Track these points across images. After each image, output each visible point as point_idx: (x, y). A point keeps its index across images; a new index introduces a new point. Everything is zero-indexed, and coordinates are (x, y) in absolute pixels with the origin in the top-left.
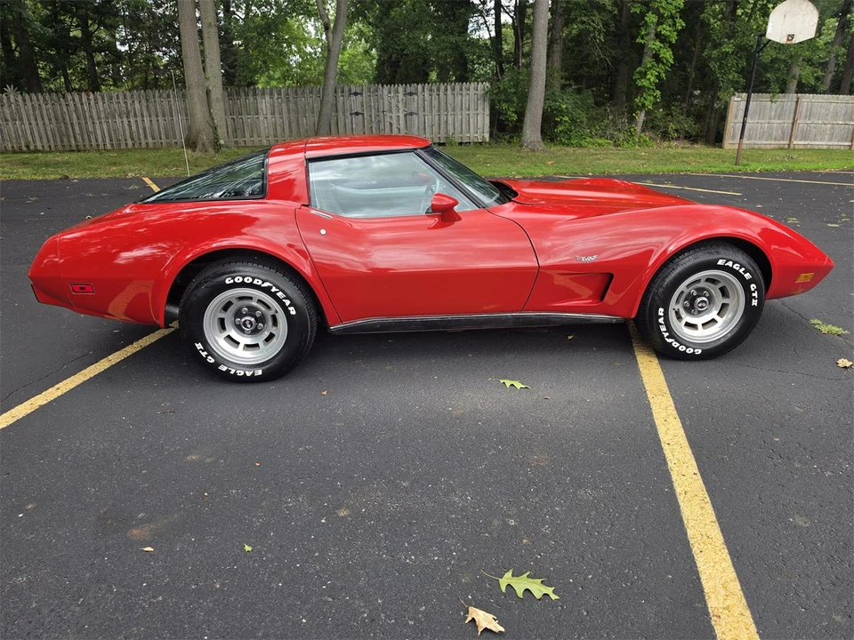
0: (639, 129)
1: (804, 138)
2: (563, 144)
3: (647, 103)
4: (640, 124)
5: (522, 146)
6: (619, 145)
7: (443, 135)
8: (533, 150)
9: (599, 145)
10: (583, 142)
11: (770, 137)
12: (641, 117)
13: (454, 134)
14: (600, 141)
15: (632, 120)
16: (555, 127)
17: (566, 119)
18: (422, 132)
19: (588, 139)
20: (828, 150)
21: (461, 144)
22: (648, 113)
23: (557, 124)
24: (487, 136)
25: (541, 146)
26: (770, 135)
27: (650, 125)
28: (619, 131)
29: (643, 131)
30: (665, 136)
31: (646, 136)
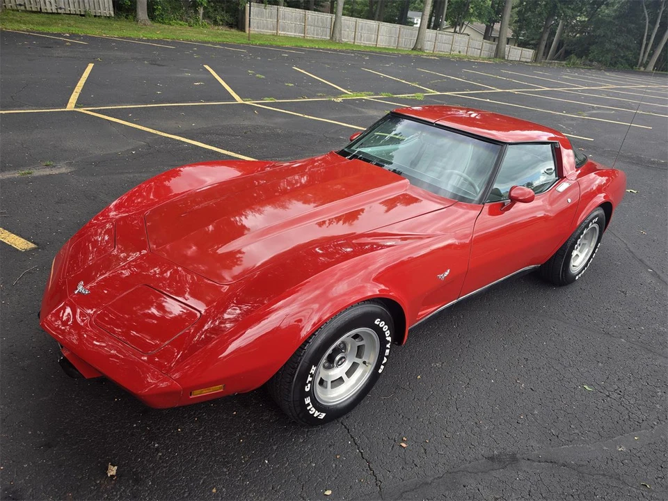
0: (201, 17)
1: (283, 30)
2: (160, 22)
3: (203, 3)
4: (201, 15)
5: (137, 21)
6: (191, 26)
7: (82, 9)
8: (145, 25)
9: (181, 25)
10: (171, 22)
11: (267, 28)
12: (201, 11)
13: (90, 9)
14: (181, 23)
15: (196, 12)
16: (154, 12)
17: (159, 7)
18: (67, 6)
19: (174, 21)
20: (295, 38)
21: (95, 16)
22: (205, 8)
23: (154, 10)
24: (112, 13)
25: (149, 22)
26: (268, 27)
27: (206, 16)
28: (190, 17)
29: (203, 19)
30: (216, 23)
31: (205, 22)
